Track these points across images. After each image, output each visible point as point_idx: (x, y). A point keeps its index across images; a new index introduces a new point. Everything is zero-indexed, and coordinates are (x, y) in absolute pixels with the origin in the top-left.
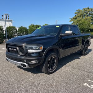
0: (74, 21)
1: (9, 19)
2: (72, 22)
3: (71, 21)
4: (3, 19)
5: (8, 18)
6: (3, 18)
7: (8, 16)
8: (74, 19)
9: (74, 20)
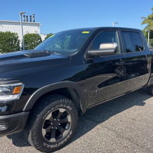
0: (150, 23)
1: (34, 21)
2: (146, 25)
3: (143, 23)
4: (26, 22)
5: (33, 19)
6: (24, 21)
7: (34, 17)
8: (150, 18)
9: (150, 20)
